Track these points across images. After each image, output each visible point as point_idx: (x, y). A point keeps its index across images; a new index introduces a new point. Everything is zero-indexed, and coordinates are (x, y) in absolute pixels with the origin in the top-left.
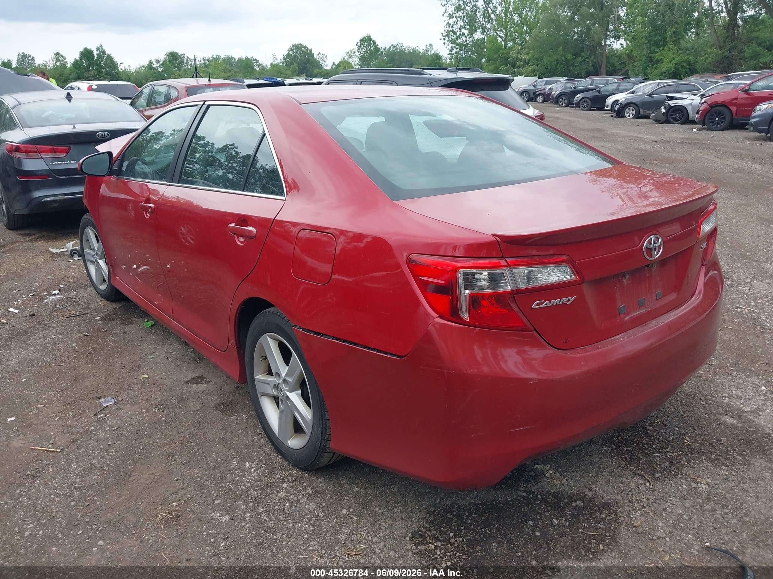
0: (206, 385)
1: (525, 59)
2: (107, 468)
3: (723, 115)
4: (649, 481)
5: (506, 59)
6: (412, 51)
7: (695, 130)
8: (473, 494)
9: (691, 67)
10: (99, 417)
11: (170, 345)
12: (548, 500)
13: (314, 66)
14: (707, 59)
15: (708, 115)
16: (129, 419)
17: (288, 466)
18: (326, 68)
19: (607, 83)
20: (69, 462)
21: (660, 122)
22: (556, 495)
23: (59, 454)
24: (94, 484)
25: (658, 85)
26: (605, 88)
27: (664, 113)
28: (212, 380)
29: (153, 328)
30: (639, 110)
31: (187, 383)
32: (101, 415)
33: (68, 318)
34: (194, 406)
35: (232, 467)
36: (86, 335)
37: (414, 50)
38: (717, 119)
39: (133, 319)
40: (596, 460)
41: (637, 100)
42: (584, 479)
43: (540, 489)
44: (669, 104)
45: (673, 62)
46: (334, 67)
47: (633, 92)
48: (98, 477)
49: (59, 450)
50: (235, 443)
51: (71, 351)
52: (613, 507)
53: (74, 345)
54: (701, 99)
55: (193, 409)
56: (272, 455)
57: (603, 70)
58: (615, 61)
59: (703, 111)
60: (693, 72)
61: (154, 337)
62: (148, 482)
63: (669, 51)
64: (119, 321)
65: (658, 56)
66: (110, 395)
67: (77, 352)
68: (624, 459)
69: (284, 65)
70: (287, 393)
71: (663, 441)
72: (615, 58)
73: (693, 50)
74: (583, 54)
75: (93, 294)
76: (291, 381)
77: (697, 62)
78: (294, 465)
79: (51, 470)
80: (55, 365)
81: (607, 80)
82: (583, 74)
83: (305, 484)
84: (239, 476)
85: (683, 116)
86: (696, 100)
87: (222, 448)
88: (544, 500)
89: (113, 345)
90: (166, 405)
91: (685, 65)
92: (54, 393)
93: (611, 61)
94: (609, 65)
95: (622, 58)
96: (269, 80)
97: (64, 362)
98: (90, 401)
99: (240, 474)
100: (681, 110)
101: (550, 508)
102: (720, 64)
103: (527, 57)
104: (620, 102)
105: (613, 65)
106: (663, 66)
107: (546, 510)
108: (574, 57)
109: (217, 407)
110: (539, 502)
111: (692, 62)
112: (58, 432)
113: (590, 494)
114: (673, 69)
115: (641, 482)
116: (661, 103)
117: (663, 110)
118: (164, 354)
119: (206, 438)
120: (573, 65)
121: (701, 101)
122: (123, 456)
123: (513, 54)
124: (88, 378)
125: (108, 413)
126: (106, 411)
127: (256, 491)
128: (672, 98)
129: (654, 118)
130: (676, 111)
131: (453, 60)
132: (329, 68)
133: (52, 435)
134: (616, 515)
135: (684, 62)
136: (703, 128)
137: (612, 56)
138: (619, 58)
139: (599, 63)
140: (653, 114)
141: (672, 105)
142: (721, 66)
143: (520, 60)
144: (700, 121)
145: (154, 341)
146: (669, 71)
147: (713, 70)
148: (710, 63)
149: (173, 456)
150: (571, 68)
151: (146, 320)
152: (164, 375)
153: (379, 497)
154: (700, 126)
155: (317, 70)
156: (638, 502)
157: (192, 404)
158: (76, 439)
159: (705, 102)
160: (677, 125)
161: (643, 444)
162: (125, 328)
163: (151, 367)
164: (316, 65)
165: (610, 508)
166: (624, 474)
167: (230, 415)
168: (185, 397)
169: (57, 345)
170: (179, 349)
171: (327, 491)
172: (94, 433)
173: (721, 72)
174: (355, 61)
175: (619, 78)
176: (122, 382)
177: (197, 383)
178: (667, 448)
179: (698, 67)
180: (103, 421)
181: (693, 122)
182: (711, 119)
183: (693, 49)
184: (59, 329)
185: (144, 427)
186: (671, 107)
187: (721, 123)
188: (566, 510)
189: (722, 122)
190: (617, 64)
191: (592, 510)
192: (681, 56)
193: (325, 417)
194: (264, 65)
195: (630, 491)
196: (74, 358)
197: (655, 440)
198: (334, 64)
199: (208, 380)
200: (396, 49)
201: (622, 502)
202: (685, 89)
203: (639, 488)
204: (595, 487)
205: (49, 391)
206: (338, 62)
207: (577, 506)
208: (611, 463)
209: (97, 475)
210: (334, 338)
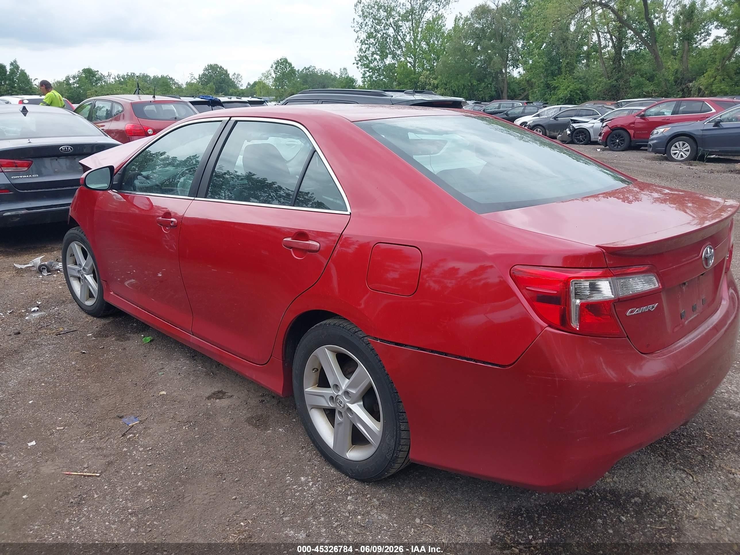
0: (229, 400)
1: (434, 84)
2: (156, 490)
3: (622, 137)
4: (690, 475)
5: (416, 83)
6: (324, 74)
7: (599, 150)
8: (535, 496)
9: (584, 94)
10: (128, 437)
11: (177, 360)
12: (608, 498)
13: (230, 86)
14: (597, 87)
15: (609, 137)
16: (161, 438)
17: (345, 478)
18: (241, 88)
19: (513, 107)
20: (114, 487)
21: (567, 142)
22: (613, 492)
23: (99, 479)
24: (148, 508)
25: (560, 110)
26: (512, 111)
27: (569, 134)
28: (233, 394)
29: (152, 343)
30: (546, 131)
31: (209, 398)
32: (131, 435)
33: (57, 335)
34: (225, 422)
35: (287, 482)
36: (84, 353)
37: (326, 73)
38: (618, 141)
39: (129, 335)
40: (635, 457)
41: (544, 122)
42: (632, 476)
43: (596, 488)
44: (573, 127)
45: (569, 89)
46: (249, 87)
47: (538, 115)
48: (150, 501)
49: (98, 475)
50: (281, 458)
51: (72, 370)
52: (668, 501)
53: (73, 363)
54: (603, 123)
55: (226, 425)
56: (324, 468)
57: (505, 95)
58: (514, 86)
59: (605, 133)
60: (585, 98)
61: (157, 352)
62: (205, 502)
63: (564, 79)
64: (114, 337)
65: (554, 83)
66: (132, 414)
67: (79, 370)
68: (660, 455)
69: (200, 84)
70: (348, 404)
71: (687, 436)
72: (516, 85)
73: (585, 80)
74: (486, 80)
75: (76, 310)
76: (354, 392)
77: (589, 90)
78: (351, 477)
79: (96, 496)
80: (60, 385)
81: (513, 104)
82: (487, 98)
83: (369, 496)
84: (298, 491)
85: (586, 137)
86: (598, 124)
87: (270, 464)
88: (604, 498)
89: (116, 362)
90: (195, 422)
91: (578, 92)
92: (69, 414)
93: (512, 87)
94: (510, 91)
95: (521, 84)
96: (205, 98)
97: (68, 381)
98: (113, 421)
99: (299, 489)
100: (584, 132)
101: (612, 506)
102: (609, 92)
103: (436, 82)
104: (528, 124)
105: (513, 91)
106: (560, 93)
107: (609, 507)
108: (479, 82)
109: (249, 421)
110: (599, 500)
111: (585, 89)
112: (89, 455)
113: (643, 490)
114: (569, 96)
115: (684, 476)
116: (566, 125)
117: (569, 132)
118: (174, 369)
119: (249, 454)
120: (477, 90)
121: (603, 124)
122: (169, 477)
123: (422, 79)
124: (101, 397)
125: (137, 433)
126: (133, 431)
127: (321, 505)
128: (575, 122)
129: (560, 139)
130: (580, 133)
131: (366, 83)
132: (244, 87)
133: (83, 458)
134: (674, 508)
135: (578, 89)
136: (605, 149)
137: (512, 82)
138: (519, 85)
139: (501, 88)
140: (560, 136)
141: (576, 128)
142: (610, 94)
143: (428, 85)
144: (603, 142)
145: (159, 357)
146: (565, 98)
147: (603, 97)
148: (600, 91)
149: (222, 474)
150: (476, 93)
151: (142, 335)
152: (181, 391)
153: (446, 505)
154: (603, 147)
155: (233, 89)
156: (689, 495)
157: (221, 420)
158: (112, 462)
159: (606, 125)
160: (581, 146)
161: (672, 440)
162: (122, 344)
163: (165, 384)
164: (231, 84)
165: (666, 502)
166: (667, 470)
167: (266, 429)
168: (211, 413)
169: (54, 363)
170: (187, 364)
171: (393, 502)
172: (128, 454)
173: (610, 99)
174: (270, 82)
175: (524, 103)
176: (140, 400)
177: (220, 398)
178: (694, 443)
179: (589, 94)
180: (133, 441)
181: (596, 143)
182: (613, 141)
183: (584, 78)
184: (51, 347)
185: (180, 446)
186: (575, 129)
187: (620, 144)
188: (627, 507)
189: (622, 144)
190: (517, 90)
191: (651, 505)
192: (575, 85)
193: (400, 427)
194: (179, 83)
195: (678, 485)
196: (78, 377)
197: (679, 435)
198: (249, 84)
199: (229, 394)
200: (309, 72)
201: (674, 496)
202: (584, 113)
203: (684, 482)
204: (646, 483)
205: (64, 413)
206: (253, 82)
207: (635, 502)
208: (650, 459)
209: (148, 498)
210: (419, 348)
